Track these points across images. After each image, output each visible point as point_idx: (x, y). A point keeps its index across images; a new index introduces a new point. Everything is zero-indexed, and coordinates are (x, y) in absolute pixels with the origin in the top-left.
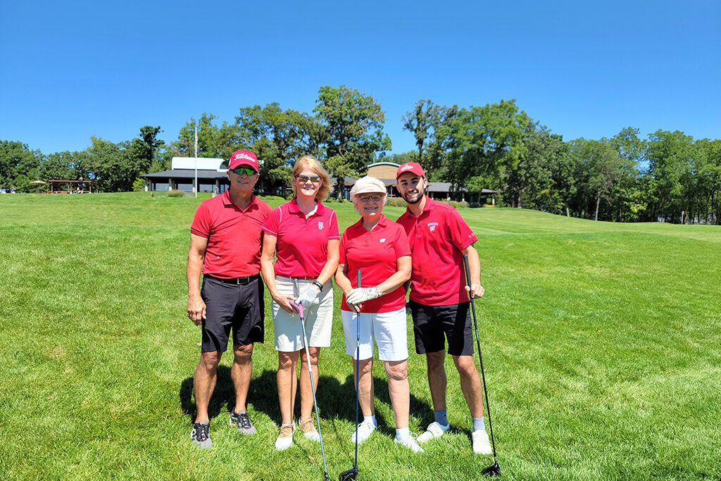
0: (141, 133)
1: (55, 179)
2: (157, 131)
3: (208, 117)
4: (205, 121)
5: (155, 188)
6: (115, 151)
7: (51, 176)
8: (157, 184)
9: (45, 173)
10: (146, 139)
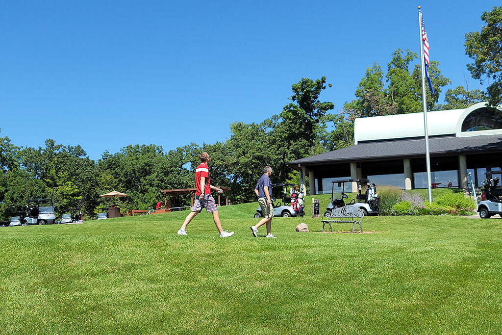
0: (294, 94)
1: (176, 188)
2: (320, 85)
3: (404, 57)
4: (399, 63)
5: (320, 189)
6: (257, 135)
7: (171, 184)
8: (324, 181)
9: (162, 181)
10: (301, 103)
